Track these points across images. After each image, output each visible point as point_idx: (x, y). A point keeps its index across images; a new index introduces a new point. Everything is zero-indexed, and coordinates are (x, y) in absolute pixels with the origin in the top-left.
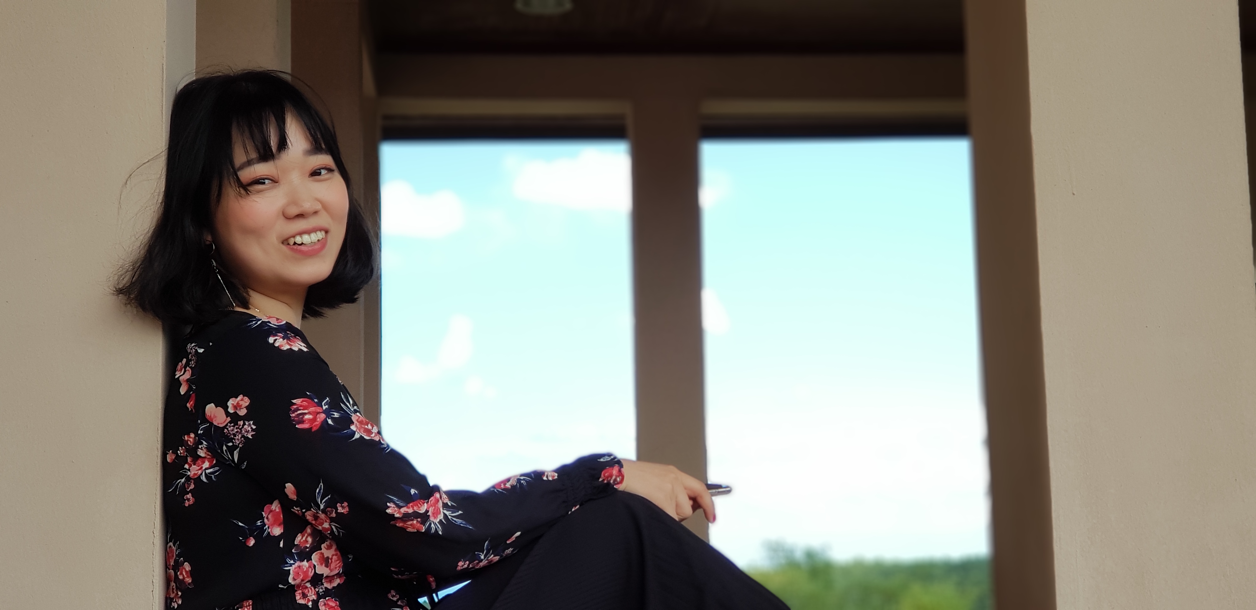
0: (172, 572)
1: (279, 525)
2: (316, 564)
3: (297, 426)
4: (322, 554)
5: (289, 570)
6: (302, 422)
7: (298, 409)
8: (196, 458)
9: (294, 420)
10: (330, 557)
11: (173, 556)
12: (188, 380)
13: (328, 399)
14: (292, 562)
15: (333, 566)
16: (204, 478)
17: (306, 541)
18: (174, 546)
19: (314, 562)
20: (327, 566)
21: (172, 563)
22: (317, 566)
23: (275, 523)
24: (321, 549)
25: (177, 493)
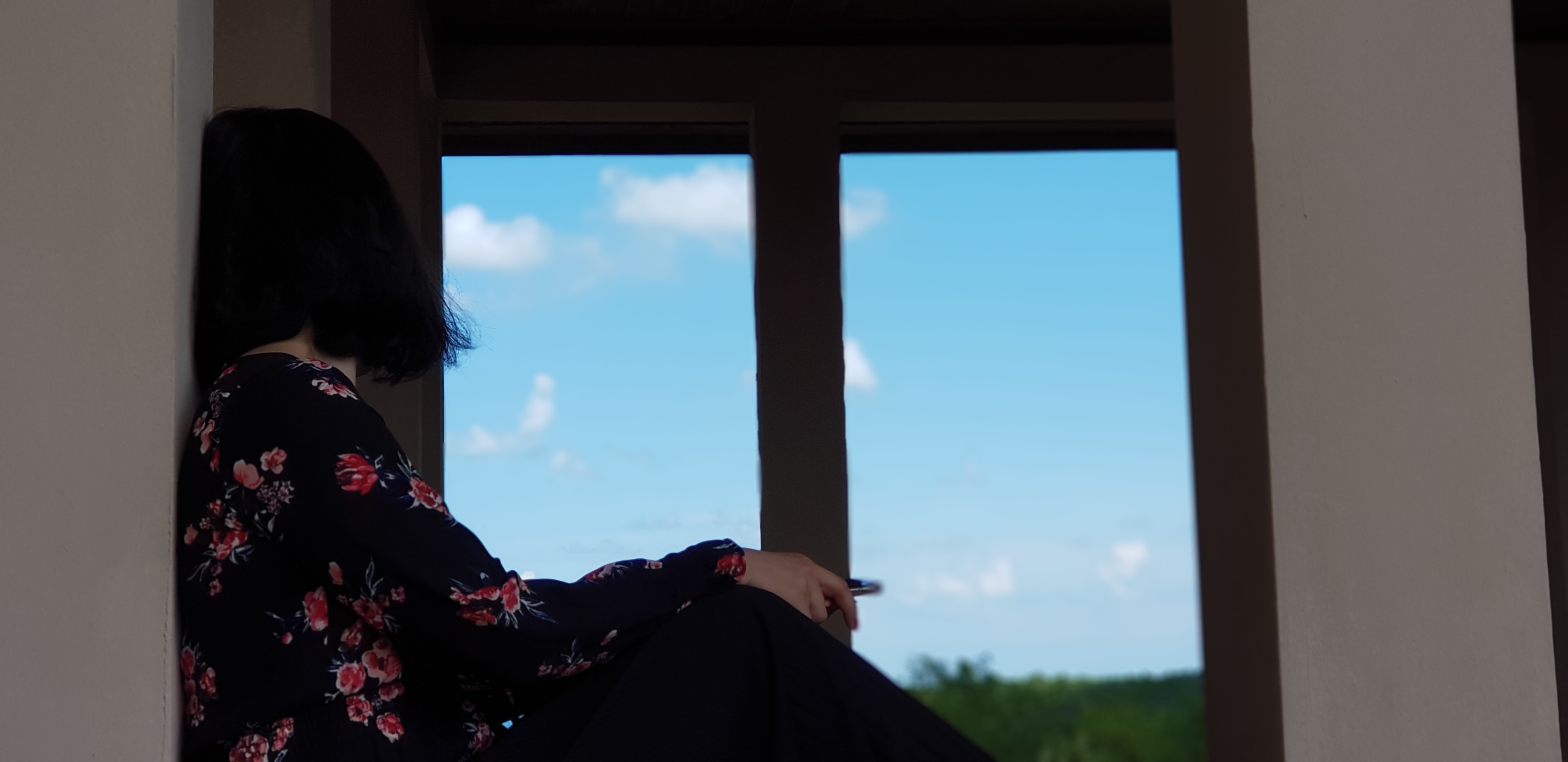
0: (190, 682)
5: (336, 673)
8: (223, 532)
9: (340, 480)
10: (385, 658)
11: (191, 662)
12: (212, 437)
13: (381, 456)
15: (389, 669)
16: (232, 559)
18: (193, 649)
19: (365, 663)
20: (382, 670)
21: (191, 671)
23: (318, 615)
25: (201, 580)
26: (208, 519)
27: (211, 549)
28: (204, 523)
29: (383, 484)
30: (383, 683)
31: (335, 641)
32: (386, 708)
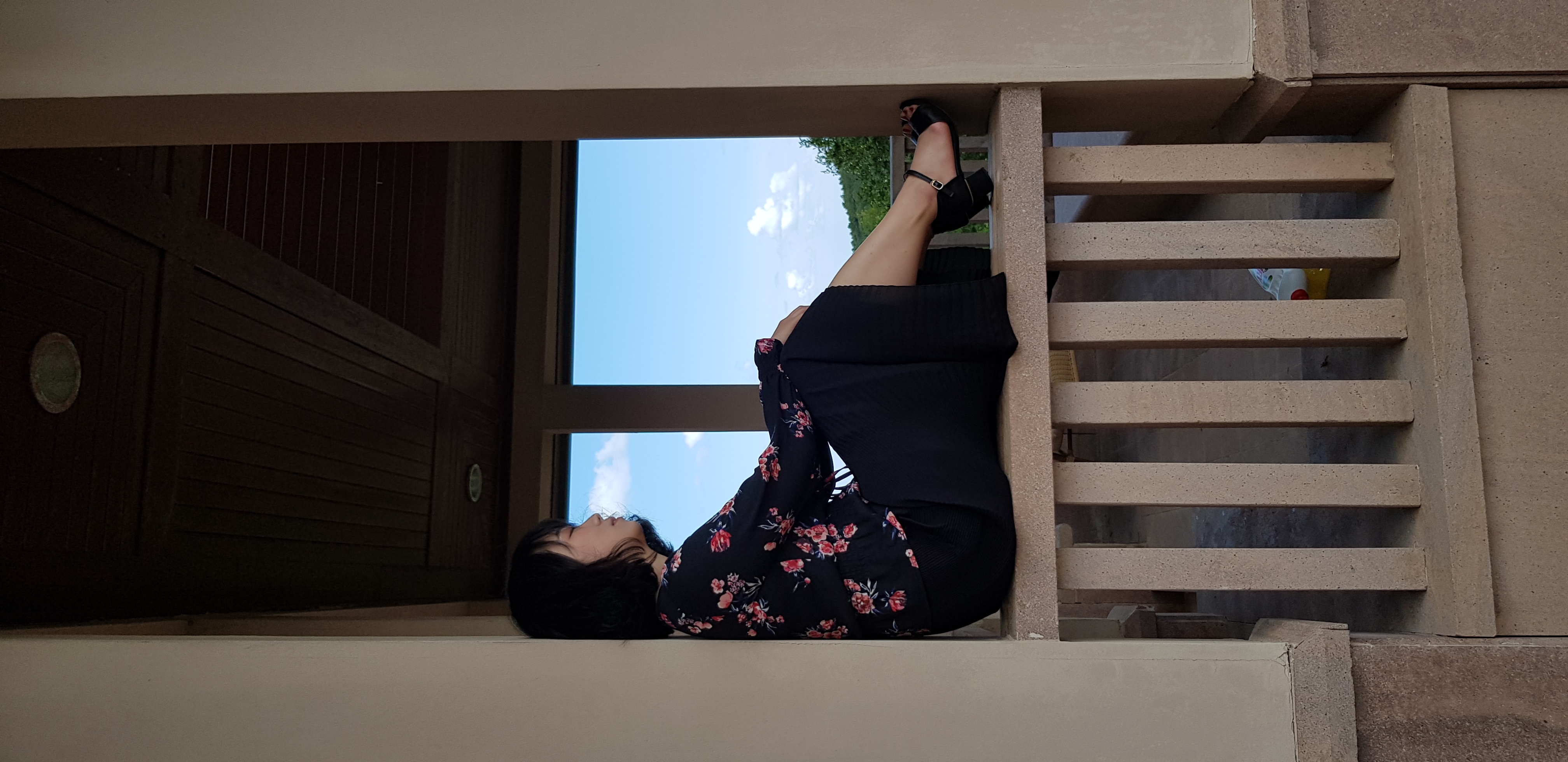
0: (826, 634)
1: (797, 562)
2: (820, 540)
3: (729, 546)
4: (814, 536)
5: (825, 555)
6: (725, 543)
7: (718, 548)
8: (753, 614)
9: (725, 549)
10: (815, 532)
11: (815, 632)
12: (703, 623)
13: (710, 530)
14: (820, 554)
15: (821, 530)
16: (766, 610)
17: (807, 546)
18: (809, 631)
19: (819, 541)
20: (821, 534)
21: (820, 633)
22: (822, 539)
23: (795, 564)
24: (811, 537)
25: (776, 628)
26: (747, 622)
27: (760, 622)
28: (749, 625)
29: (724, 526)
30: (829, 533)
31: (808, 555)
32: (840, 533)
